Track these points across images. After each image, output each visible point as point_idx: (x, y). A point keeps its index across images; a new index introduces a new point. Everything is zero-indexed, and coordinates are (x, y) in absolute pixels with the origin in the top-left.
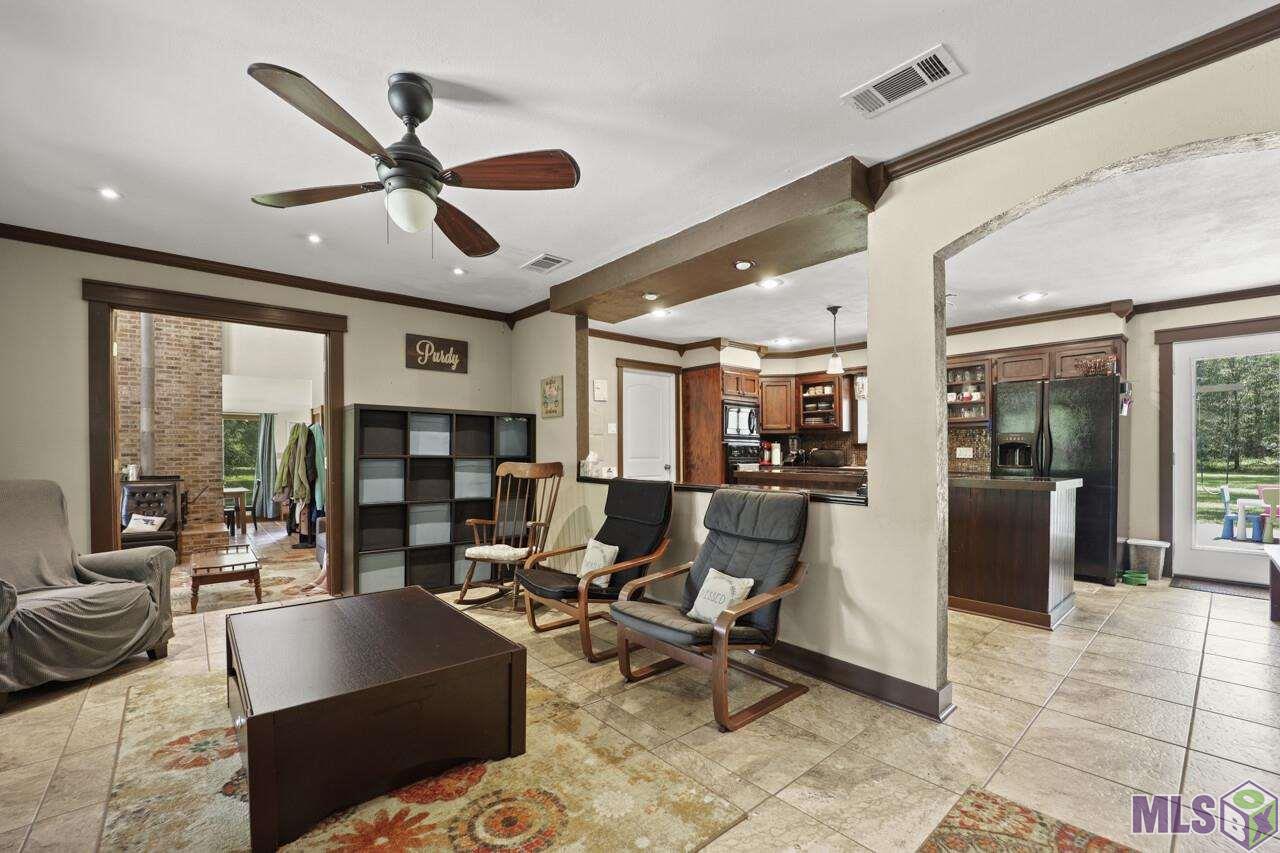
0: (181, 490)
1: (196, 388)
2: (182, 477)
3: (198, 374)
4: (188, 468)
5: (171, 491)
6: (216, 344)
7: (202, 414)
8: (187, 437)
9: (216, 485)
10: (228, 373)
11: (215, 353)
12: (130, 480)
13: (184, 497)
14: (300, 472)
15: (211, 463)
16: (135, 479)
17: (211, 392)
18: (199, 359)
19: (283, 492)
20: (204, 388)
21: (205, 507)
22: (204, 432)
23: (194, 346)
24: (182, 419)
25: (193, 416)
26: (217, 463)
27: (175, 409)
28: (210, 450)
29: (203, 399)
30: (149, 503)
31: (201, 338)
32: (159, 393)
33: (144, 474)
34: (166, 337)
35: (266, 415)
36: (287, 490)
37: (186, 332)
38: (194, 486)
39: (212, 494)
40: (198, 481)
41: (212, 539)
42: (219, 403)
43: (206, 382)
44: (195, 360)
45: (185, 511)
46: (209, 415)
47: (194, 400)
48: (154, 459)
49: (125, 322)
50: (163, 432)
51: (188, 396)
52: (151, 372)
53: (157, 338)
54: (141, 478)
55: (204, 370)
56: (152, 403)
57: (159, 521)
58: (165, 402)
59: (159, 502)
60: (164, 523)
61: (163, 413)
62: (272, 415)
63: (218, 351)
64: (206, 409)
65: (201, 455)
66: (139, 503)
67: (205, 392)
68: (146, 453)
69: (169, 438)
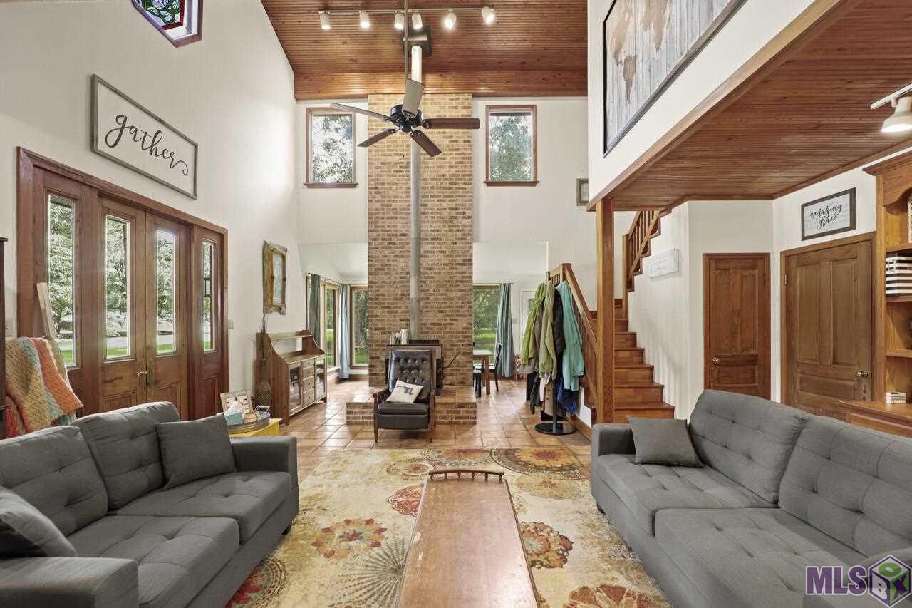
0: (438, 356)
1: (453, 256)
2: (442, 341)
3: (453, 243)
4: (445, 333)
5: (428, 357)
6: (468, 213)
7: (457, 281)
8: (446, 303)
9: (467, 350)
10: (478, 241)
11: (467, 221)
12: (402, 343)
13: (440, 362)
14: (547, 341)
15: (464, 329)
16: (406, 343)
17: (464, 260)
18: (455, 229)
19: (529, 364)
20: (459, 256)
21: (459, 370)
22: (459, 299)
23: (451, 217)
24: (442, 286)
25: (451, 284)
26: (468, 329)
27: (437, 278)
28: (464, 316)
29: (458, 266)
30: (410, 369)
31: (456, 209)
32: (426, 263)
33: (413, 339)
34: (430, 211)
35: (505, 285)
36: (533, 361)
37: (445, 205)
38: (450, 350)
39: (463, 358)
40: (453, 345)
41: (461, 410)
42: (470, 271)
43: (460, 250)
44: (451, 231)
45: (440, 376)
46: (462, 282)
47: (451, 268)
48: (421, 326)
49: (403, 202)
50: (428, 298)
51: (447, 264)
52: (419, 242)
53: (424, 213)
54: (410, 342)
55: (459, 239)
56: (418, 272)
57: (416, 389)
58: (429, 272)
59: (418, 368)
60: (422, 390)
61: (428, 281)
62: (509, 284)
63: (469, 220)
64: (460, 275)
65: (455, 320)
66: (402, 369)
67: (459, 260)
68: (414, 319)
69: (432, 304)
